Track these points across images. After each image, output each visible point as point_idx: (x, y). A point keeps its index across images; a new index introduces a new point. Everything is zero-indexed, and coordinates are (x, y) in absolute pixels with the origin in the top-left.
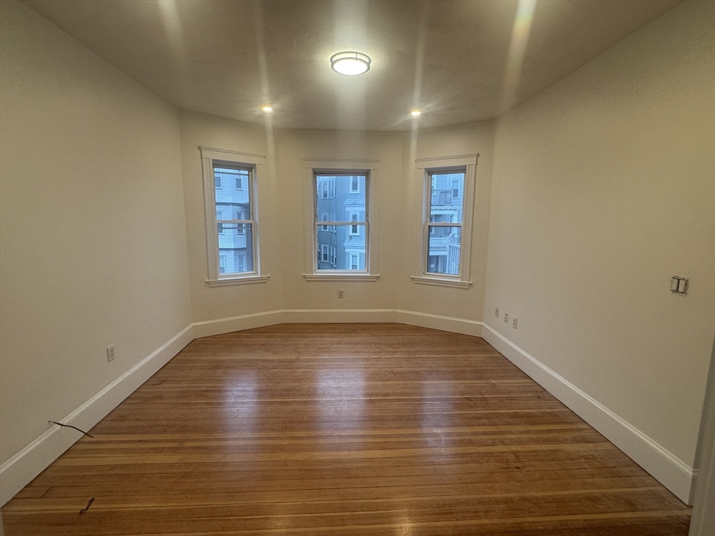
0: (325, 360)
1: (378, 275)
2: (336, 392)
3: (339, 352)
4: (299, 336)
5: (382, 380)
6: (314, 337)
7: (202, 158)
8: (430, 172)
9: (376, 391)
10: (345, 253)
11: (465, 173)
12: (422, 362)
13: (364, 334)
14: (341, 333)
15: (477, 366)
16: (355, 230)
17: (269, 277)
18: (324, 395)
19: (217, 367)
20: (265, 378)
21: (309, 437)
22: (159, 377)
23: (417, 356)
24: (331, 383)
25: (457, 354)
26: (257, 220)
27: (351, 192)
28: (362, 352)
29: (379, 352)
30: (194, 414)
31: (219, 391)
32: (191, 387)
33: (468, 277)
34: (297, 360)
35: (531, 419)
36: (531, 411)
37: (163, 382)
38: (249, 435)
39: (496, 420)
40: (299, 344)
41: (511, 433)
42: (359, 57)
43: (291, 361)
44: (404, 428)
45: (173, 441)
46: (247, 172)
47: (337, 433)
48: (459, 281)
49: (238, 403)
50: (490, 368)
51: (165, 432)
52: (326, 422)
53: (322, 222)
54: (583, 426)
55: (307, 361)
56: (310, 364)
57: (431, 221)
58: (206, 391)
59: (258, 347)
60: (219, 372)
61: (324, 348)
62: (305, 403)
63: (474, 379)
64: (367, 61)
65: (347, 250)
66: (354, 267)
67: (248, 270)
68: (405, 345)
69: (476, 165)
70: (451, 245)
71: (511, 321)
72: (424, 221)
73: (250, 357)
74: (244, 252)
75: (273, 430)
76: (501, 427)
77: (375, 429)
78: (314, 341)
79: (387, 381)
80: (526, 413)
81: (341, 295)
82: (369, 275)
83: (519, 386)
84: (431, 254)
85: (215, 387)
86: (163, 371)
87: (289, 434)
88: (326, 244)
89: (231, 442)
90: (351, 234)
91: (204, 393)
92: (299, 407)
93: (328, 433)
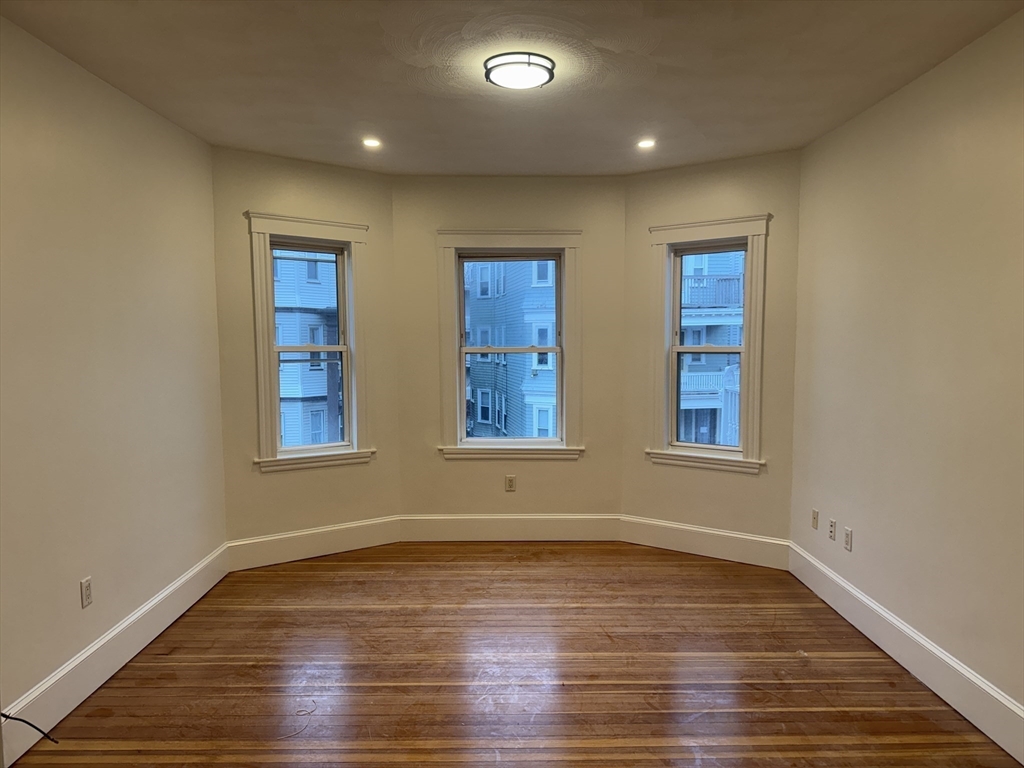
0: (478, 611)
1: (583, 448)
2: (497, 670)
3: (506, 596)
4: (429, 566)
5: (587, 649)
6: (457, 567)
7: (250, 233)
8: (679, 250)
9: (575, 669)
10: (524, 405)
11: (746, 251)
12: (667, 617)
13: (557, 563)
14: (510, 560)
15: (773, 626)
16: (542, 360)
17: (373, 453)
18: (475, 676)
19: (275, 625)
20: (363, 643)
21: (444, 751)
22: (165, 643)
23: (656, 605)
24: (489, 655)
25: (738, 602)
26: (352, 345)
27: (535, 284)
28: (550, 596)
29: (581, 597)
30: (234, 706)
31: (279, 667)
32: (225, 659)
33: (756, 451)
34: (425, 611)
35: (873, 725)
36: (874, 709)
37: (173, 650)
38: (335, 745)
39: (803, 726)
40: (429, 581)
41: (829, 748)
42: (534, 59)
43: (415, 613)
44: (624, 737)
45: (197, 753)
46: (332, 257)
47: (497, 744)
48: (739, 458)
49: (314, 689)
50: (801, 629)
51: (182, 737)
52: (479, 723)
53: (478, 348)
54: (974, 738)
55: (445, 612)
56: (449, 618)
57: (682, 343)
58: (253, 666)
59: (350, 587)
60: (277, 633)
61: (479, 589)
62: (438, 691)
63: (767, 650)
64: (549, 65)
65: (528, 400)
66: (543, 432)
67: (330, 441)
68: (634, 583)
69: (767, 235)
70: (727, 387)
71: (841, 537)
72: (667, 344)
73: (335, 605)
74: (322, 406)
75: (379, 736)
76: (810, 737)
77: (569, 737)
78: (458, 575)
79: (596, 650)
80: (863, 713)
81: (510, 485)
82: (564, 447)
83: (855, 664)
84: (684, 406)
85: (270, 660)
86: (173, 630)
87: (408, 744)
88: (485, 387)
89: (302, 757)
90: (535, 365)
91: (251, 671)
92: (428, 697)
93: (482, 743)
